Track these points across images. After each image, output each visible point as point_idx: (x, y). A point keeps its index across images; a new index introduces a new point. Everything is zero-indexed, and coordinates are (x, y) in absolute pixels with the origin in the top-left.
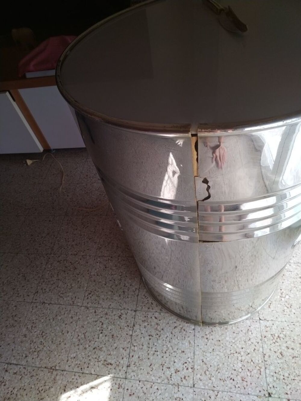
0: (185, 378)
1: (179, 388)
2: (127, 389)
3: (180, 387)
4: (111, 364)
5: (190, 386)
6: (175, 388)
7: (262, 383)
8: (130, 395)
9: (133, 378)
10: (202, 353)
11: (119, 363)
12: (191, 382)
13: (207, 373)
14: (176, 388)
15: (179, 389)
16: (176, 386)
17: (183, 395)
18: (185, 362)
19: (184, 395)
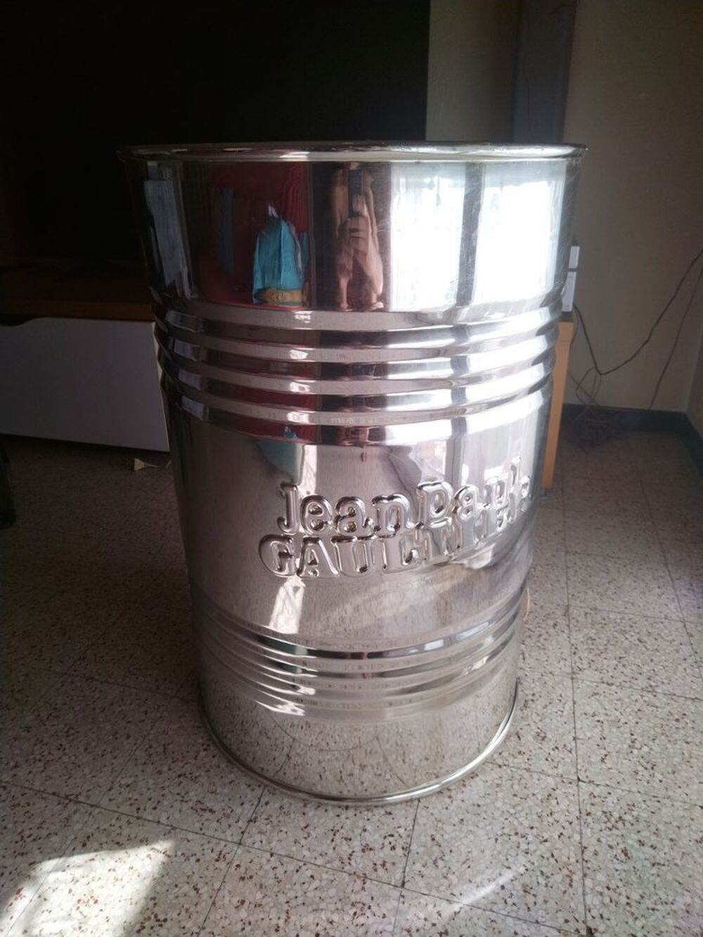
0: (383, 865)
1: (364, 883)
2: (238, 866)
3: (368, 882)
4: (211, 810)
5: (393, 883)
6: (355, 881)
7: (572, 905)
8: (243, 879)
9: (256, 846)
10: (433, 822)
11: (232, 811)
12: (398, 876)
13: (440, 863)
14: (359, 882)
15: (366, 886)
16: (359, 877)
17: (372, 898)
18: (389, 833)
19: (375, 898)
